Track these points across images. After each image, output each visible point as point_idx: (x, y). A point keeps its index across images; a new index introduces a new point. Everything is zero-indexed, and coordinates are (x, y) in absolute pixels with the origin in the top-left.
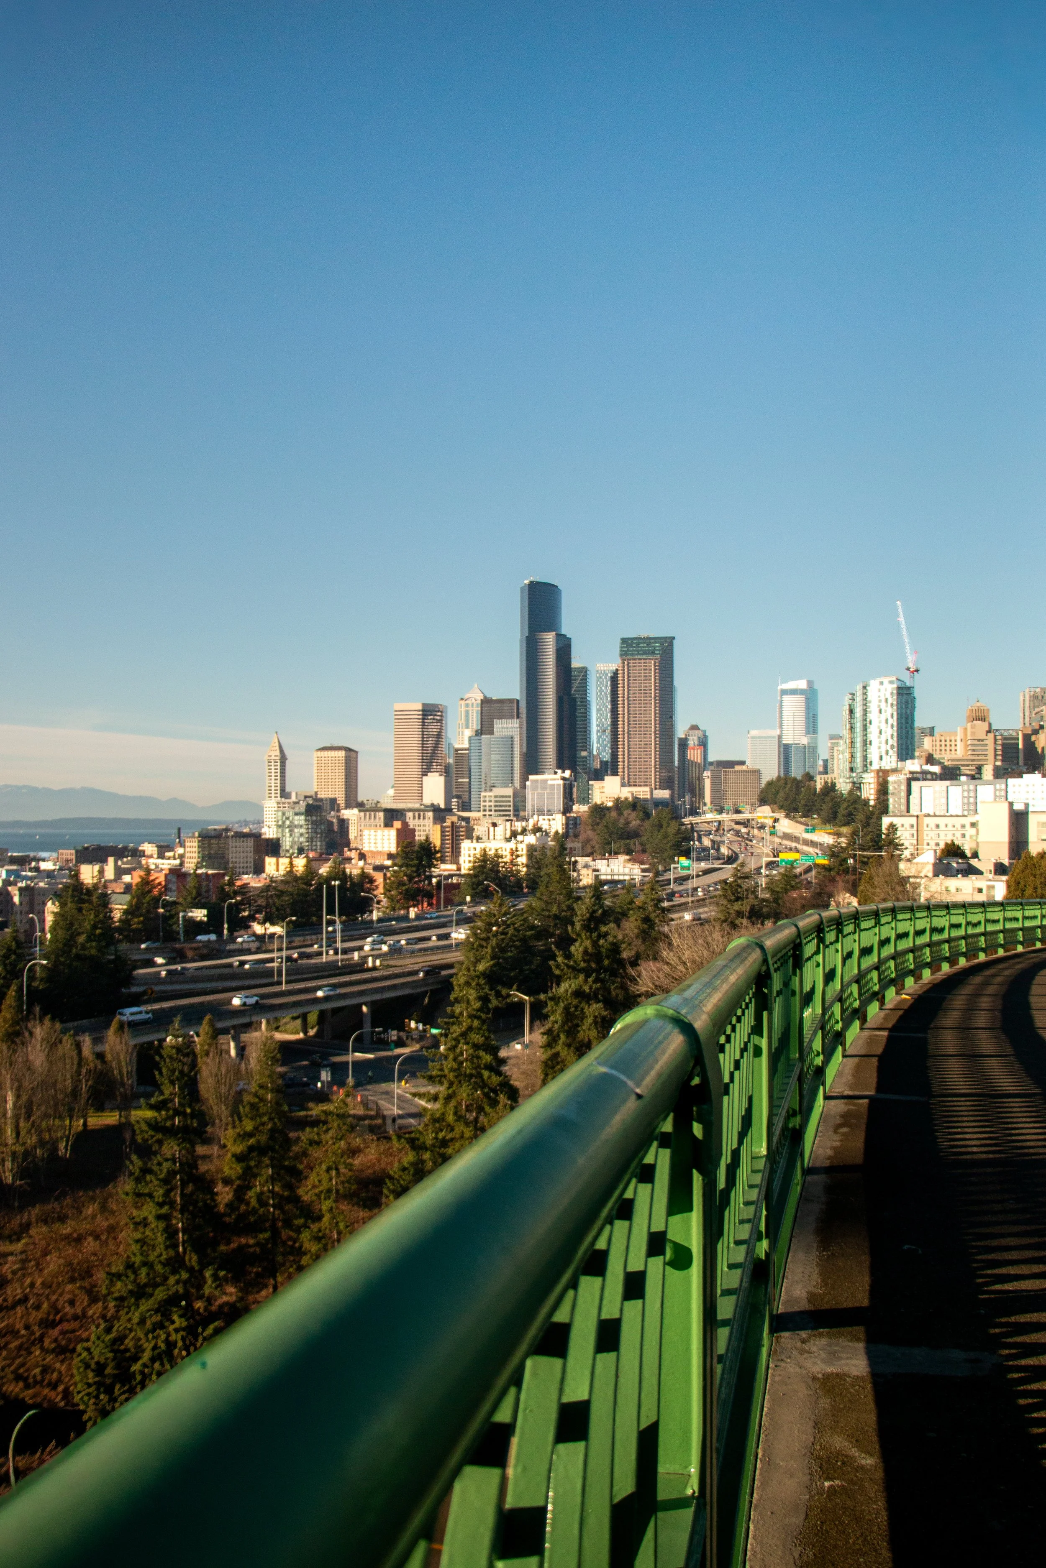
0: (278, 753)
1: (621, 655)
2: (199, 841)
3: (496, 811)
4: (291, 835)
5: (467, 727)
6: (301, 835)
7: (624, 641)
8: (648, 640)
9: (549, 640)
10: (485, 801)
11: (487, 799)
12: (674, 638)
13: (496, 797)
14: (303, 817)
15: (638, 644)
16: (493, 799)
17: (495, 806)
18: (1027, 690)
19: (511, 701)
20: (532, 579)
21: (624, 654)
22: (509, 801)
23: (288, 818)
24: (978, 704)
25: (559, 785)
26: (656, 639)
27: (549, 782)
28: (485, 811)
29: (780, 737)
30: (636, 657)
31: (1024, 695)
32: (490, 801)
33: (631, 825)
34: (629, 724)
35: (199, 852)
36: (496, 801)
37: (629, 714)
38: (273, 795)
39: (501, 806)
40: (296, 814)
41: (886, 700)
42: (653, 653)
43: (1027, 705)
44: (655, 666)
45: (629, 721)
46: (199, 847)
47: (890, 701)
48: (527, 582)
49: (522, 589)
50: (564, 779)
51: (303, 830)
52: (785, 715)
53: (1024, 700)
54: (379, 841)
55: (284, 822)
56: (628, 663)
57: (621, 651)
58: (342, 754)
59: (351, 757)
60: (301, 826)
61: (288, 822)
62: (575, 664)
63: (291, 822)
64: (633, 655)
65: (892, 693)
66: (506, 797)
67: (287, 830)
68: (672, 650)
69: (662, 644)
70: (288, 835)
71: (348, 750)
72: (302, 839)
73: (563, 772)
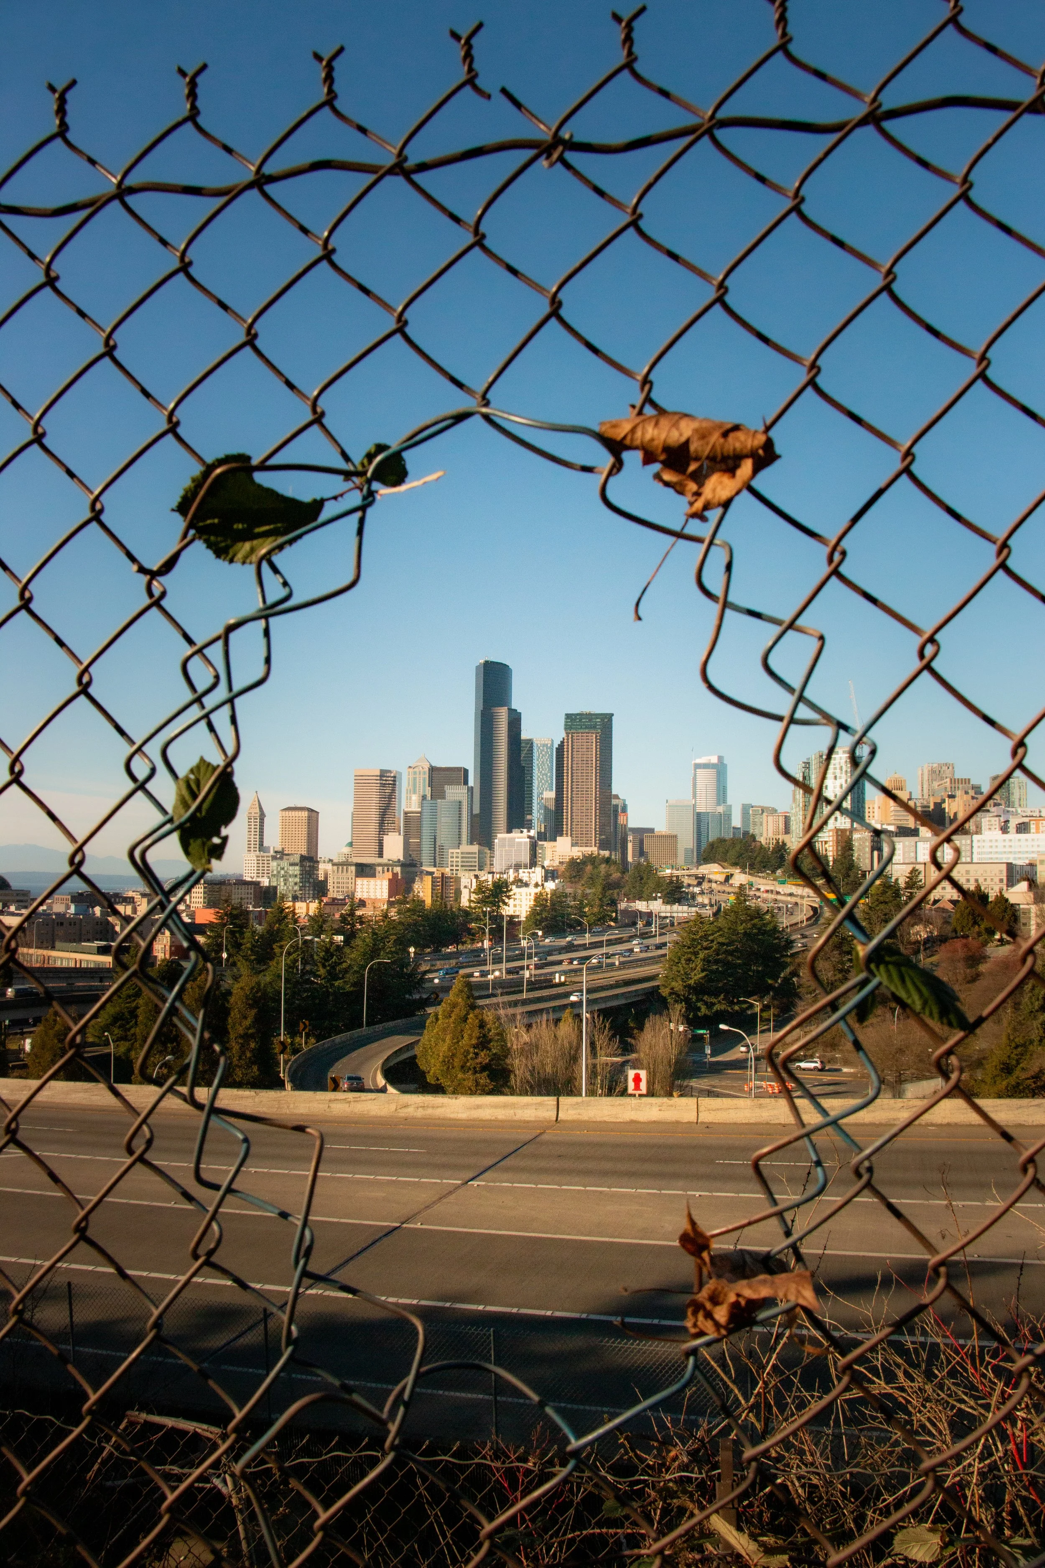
0: (258, 810)
1: (566, 729)
2: (205, 888)
3: (462, 866)
4: (285, 884)
5: (415, 793)
6: (296, 884)
7: (568, 716)
8: (590, 716)
9: (502, 715)
10: (452, 857)
11: (455, 855)
12: (613, 715)
13: (462, 853)
14: (297, 868)
15: (580, 721)
16: (460, 855)
17: (462, 862)
18: (926, 765)
19: (458, 769)
20: (487, 659)
21: (568, 728)
22: (475, 858)
23: (283, 869)
24: (896, 776)
25: (525, 843)
26: (597, 716)
27: (517, 840)
28: (452, 866)
29: (694, 806)
30: (579, 731)
31: (922, 770)
32: (457, 857)
33: (611, 878)
34: (572, 791)
35: (205, 898)
36: (462, 858)
37: (572, 782)
38: (252, 849)
39: (467, 862)
40: (292, 865)
41: (841, 768)
42: (594, 727)
43: (926, 778)
44: (596, 739)
45: (572, 788)
46: (205, 893)
47: (844, 769)
48: (482, 661)
49: (477, 668)
50: (529, 837)
51: (297, 880)
52: (698, 787)
53: (922, 774)
54: (372, 890)
55: (279, 872)
56: (572, 736)
57: (566, 725)
58: (305, 814)
59: (313, 816)
60: (296, 876)
61: (282, 872)
62: (524, 736)
63: (286, 872)
64: (576, 729)
65: (846, 762)
66: (472, 853)
67: (282, 879)
68: (611, 725)
69: (602, 720)
70: (282, 884)
71: (311, 810)
72: (296, 888)
73: (529, 831)
